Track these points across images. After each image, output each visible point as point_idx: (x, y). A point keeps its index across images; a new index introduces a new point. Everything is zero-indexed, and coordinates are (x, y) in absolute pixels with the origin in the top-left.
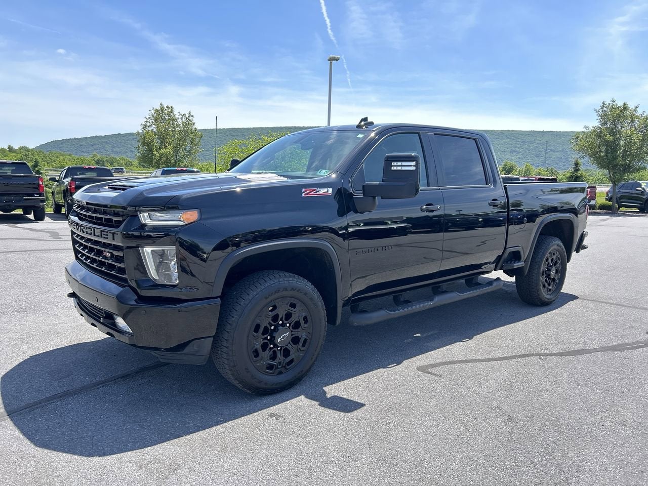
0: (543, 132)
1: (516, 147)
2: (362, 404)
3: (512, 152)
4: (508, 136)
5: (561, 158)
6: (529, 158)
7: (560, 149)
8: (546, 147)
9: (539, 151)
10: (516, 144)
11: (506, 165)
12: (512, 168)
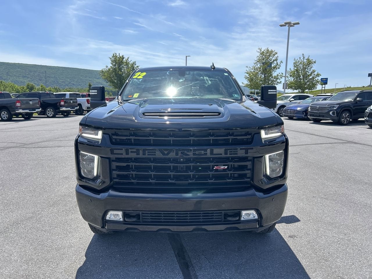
0: (41, 66)
1: (26, 74)
2: (298, 219)
3: (24, 77)
4: (19, 67)
5: (54, 81)
6: (35, 81)
7: (53, 76)
8: (46, 75)
9: (41, 77)
10: (25, 72)
11: (29, 85)
12: (33, 87)
